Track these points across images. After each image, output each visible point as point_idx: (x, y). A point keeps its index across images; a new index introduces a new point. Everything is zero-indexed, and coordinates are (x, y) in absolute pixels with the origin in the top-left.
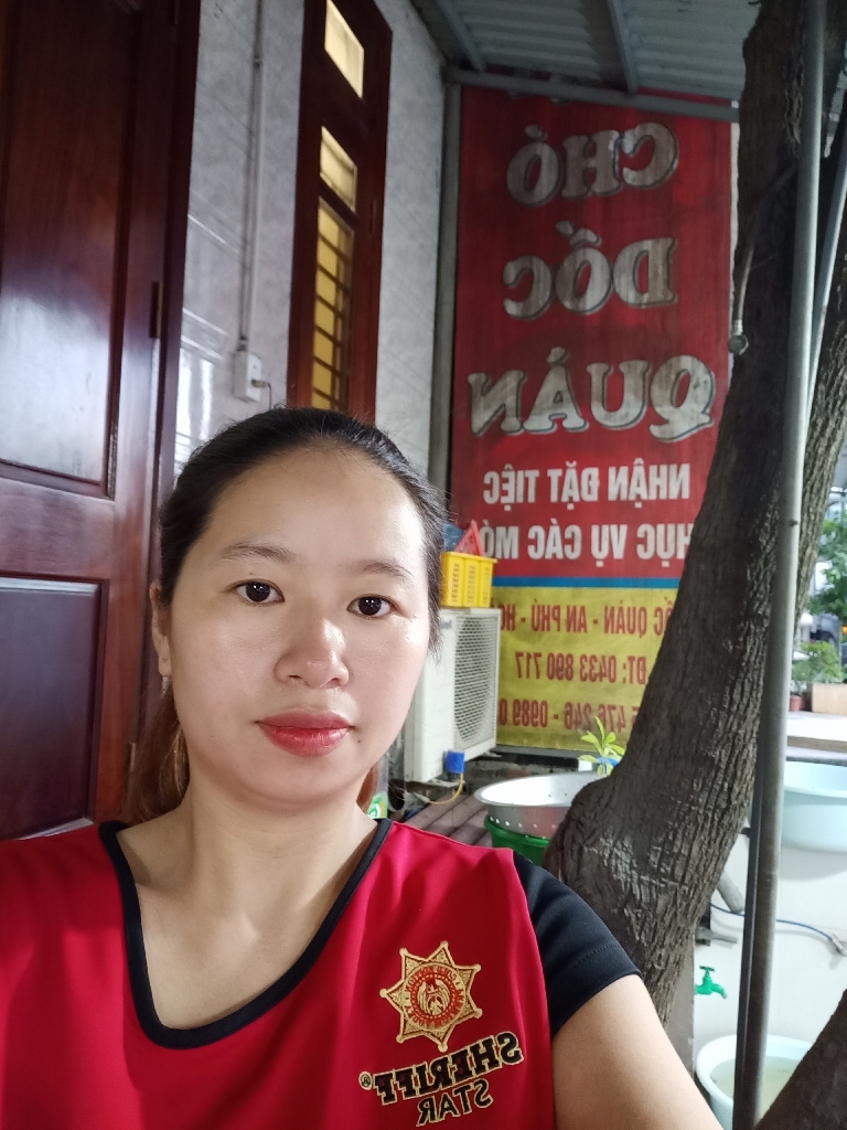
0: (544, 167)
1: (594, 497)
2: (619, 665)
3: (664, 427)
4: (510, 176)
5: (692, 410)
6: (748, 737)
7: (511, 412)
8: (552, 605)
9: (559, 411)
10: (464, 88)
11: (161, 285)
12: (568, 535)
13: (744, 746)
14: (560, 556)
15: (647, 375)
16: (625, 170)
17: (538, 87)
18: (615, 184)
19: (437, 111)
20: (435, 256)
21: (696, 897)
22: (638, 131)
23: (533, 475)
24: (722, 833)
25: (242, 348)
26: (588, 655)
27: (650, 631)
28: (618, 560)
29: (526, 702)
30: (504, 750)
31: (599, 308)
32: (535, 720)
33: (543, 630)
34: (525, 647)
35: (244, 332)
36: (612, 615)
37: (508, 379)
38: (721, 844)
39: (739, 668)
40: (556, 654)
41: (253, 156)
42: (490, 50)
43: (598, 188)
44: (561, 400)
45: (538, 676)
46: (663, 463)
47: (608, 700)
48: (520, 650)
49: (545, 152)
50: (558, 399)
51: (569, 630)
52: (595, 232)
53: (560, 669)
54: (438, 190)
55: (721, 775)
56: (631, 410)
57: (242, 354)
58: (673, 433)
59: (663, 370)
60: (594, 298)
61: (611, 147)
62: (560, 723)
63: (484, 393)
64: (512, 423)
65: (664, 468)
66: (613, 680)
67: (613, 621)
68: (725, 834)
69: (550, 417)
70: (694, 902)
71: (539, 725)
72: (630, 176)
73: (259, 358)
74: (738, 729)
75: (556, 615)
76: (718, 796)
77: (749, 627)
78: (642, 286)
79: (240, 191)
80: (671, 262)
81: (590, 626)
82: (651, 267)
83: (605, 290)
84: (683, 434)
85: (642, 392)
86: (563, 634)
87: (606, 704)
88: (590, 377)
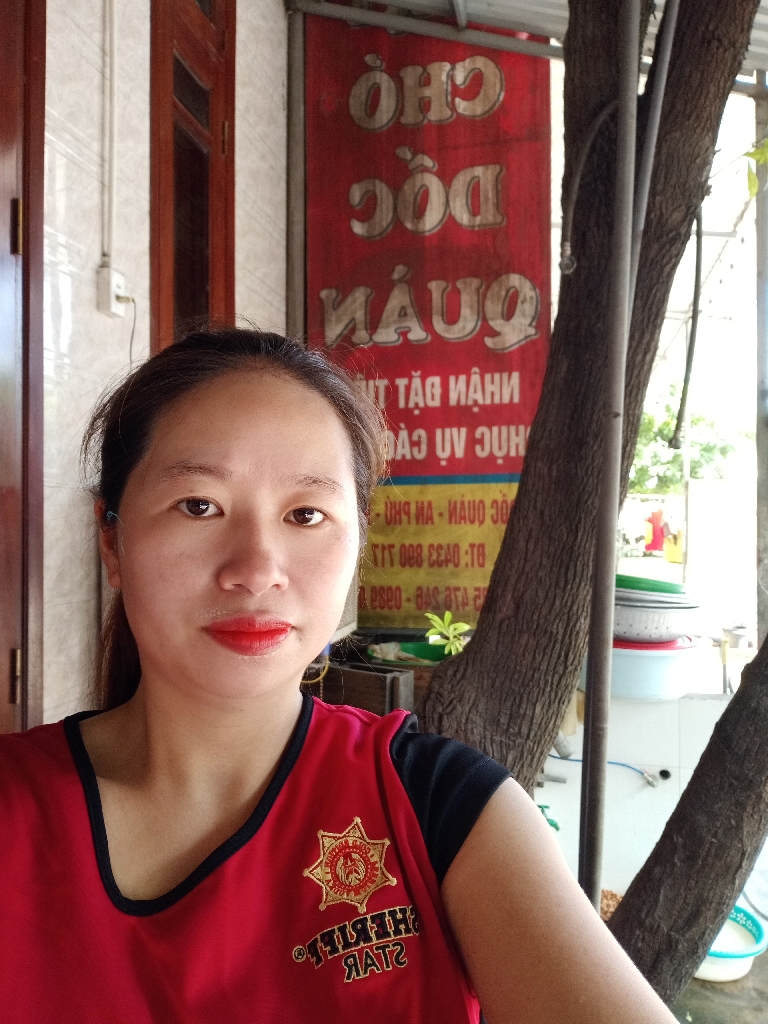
0: (384, 94)
1: (437, 403)
2: (462, 552)
3: (496, 339)
4: (352, 102)
5: (521, 324)
6: (580, 611)
7: (360, 326)
8: (403, 499)
9: (404, 325)
10: (305, 15)
11: (21, 201)
12: (415, 438)
13: (577, 619)
14: (408, 457)
16: (457, 100)
17: (375, 19)
18: (449, 113)
19: (283, 37)
20: (284, 177)
21: (539, 751)
22: (468, 61)
23: (382, 383)
24: (560, 694)
25: (104, 265)
26: (436, 544)
27: (488, 521)
28: (459, 460)
29: (382, 588)
30: (364, 632)
31: (439, 228)
32: (390, 604)
33: (395, 524)
34: (380, 540)
35: (106, 249)
36: (455, 508)
37: (357, 295)
38: (559, 703)
39: (573, 552)
41: (108, 75)
43: (435, 115)
44: (405, 315)
45: (392, 565)
46: (496, 371)
47: (453, 583)
48: (376, 542)
49: (384, 80)
50: (403, 314)
51: (418, 522)
52: (431, 157)
53: (410, 557)
54: (285, 113)
55: (558, 646)
56: (467, 324)
57: (105, 270)
58: (504, 344)
59: (495, 287)
60: (432, 220)
61: (444, 78)
62: (413, 605)
63: (335, 308)
64: (362, 335)
65: (497, 376)
67: (457, 513)
68: (562, 695)
69: (396, 331)
70: (537, 755)
71: (395, 610)
72: (462, 106)
73: (123, 274)
74: (572, 604)
75: (407, 510)
76: (556, 663)
78: (475, 210)
79: (96, 110)
80: (500, 187)
81: (436, 518)
82: (482, 192)
83: (442, 212)
84: (513, 345)
85: (476, 306)
86: (413, 526)
87: (452, 586)
88: (431, 293)
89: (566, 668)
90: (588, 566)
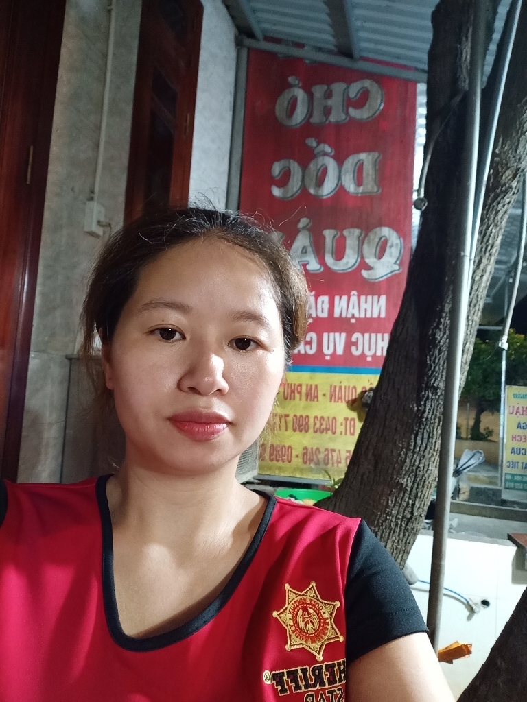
0: (299, 103)
1: (325, 315)
2: (338, 423)
3: (370, 272)
4: (277, 107)
5: (388, 262)
6: (425, 470)
8: (297, 383)
9: (304, 259)
10: (249, 49)
12: (308, 339)
13: (423, 476)
14: (303, 352)
15: (361, 238)
16: (350, 108)
17: (297, 52)
18: (343, 117)
19: (233, 62)
20: (227, 155)
22: (359, 82)
24: (407, 534)
25: (90, 198)
26: (319, 416)
28: (340, 356)
29: (278, 446)
30: (262, 477)
31: (334, 193)
32: (284, 458)
33: (290, 399)
34: (279, 411)
36: (335, 391)
38: (406, 541)
39: (421, 423)
40: (298, 415)
42: (267, 26)
43: (333, 118)
44: (306, 252)
45: (286, 430)
46: (369, 295)
47: (331, 446)
48: (276, 413)
49: (300, 94)
50: (304, 251)
51: (307, 400)
52: (330, 145)
53: (301, 425)
54: (231, 113)
55: (407, 495)
56: (350, 260)
57: (91, 202)
58: (376, 275)
59: (371, 236)
60: (328, 188)
61: (342, 93)
62: (300, 460)
65: (369, 298)
66: (334, 433)
67: (334, 395)
68: (409, 536)
69: (299, 262)
71: (286, 463)
72: (354, 112)
73: (104, 207)
74: (419, 464)
75: (299, 390)
76: (405, 510)
77: (428, 395)
78: (359, 182)
80: (377, 167)
81: (320, 397)
82: (364, 171)
83: (336, 183)
84: (383, 276)
85: (357, 248)
86: (303, 402)
87: (330, 448)
88: (325, 238)
89: (412, 513)
90: (433, 434)
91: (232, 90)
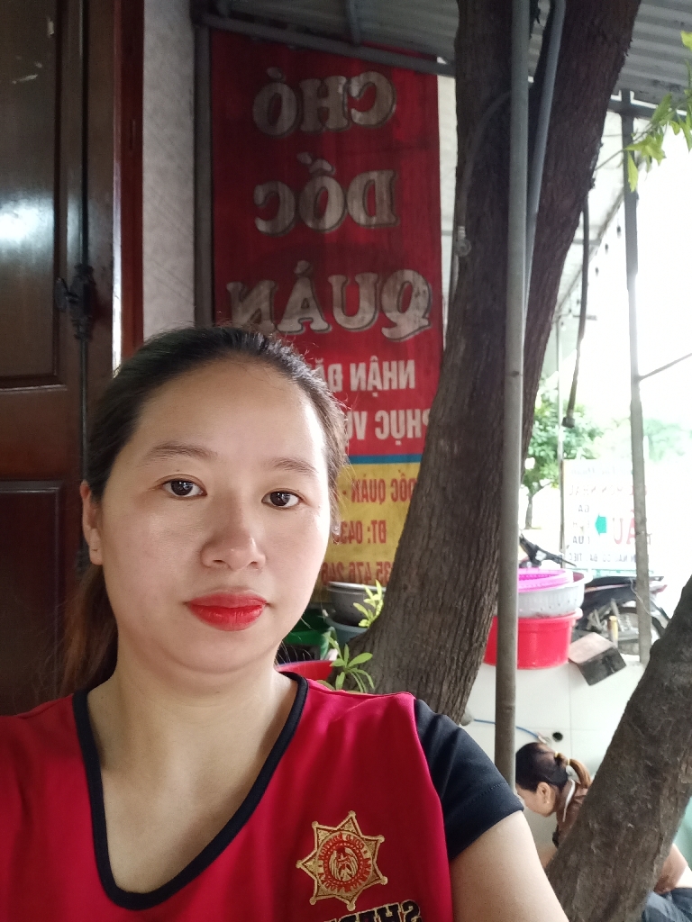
0: (285, 103)
1: (338, 388)
2: (365, 529)
3: (394, 329)
4: (255, 110)
5: (416, 315)
6: (484, 588)
7: (266, 316)
9: (307, 316)
10: (211, 30)
16: (353, 111)
17: (276, 34)
18: (345, 122)
19: (190, 48)
20: (191, 177)
22: (362, 76)
24: (465, 672)
27: (388, 499)
28: (361, 442)
31: (337, 228)
36: (358, 487)
37: (262, 287)
38: (465, 680)
43: (332, 124)
44: (308, 306)
46: (393, 360)
47: (357, 558)
49: (285, 91)
50: (306, 306)
52: (330, 162)
54: (192, 118)
55: (463, 623)
56: (365, 317)
58: (400, 334)
59: (391, 282)
60: (332, 218)
61: (341, 90)
63: (243, 297)
64: (267, 324)
65: (394, 364)
67: (358, 492)
69: (299, 321)
72: (358, 116)
76: (461, 640)
78: (370, 210)
80: (393, 190)
82: (377, 194)
83: (340, 213)
84: (408, 335)
85: (374, 300)
87: (355, 562)
88: (330, 286)
89: (471, 645)
90: (490, 542)
91: (191, 87)
